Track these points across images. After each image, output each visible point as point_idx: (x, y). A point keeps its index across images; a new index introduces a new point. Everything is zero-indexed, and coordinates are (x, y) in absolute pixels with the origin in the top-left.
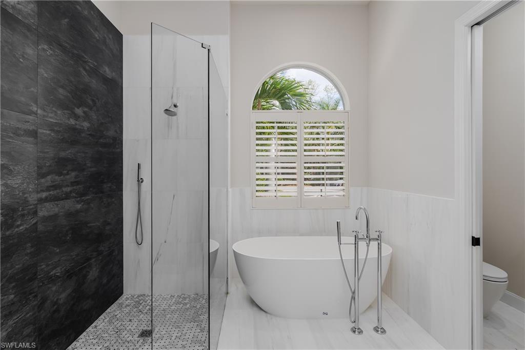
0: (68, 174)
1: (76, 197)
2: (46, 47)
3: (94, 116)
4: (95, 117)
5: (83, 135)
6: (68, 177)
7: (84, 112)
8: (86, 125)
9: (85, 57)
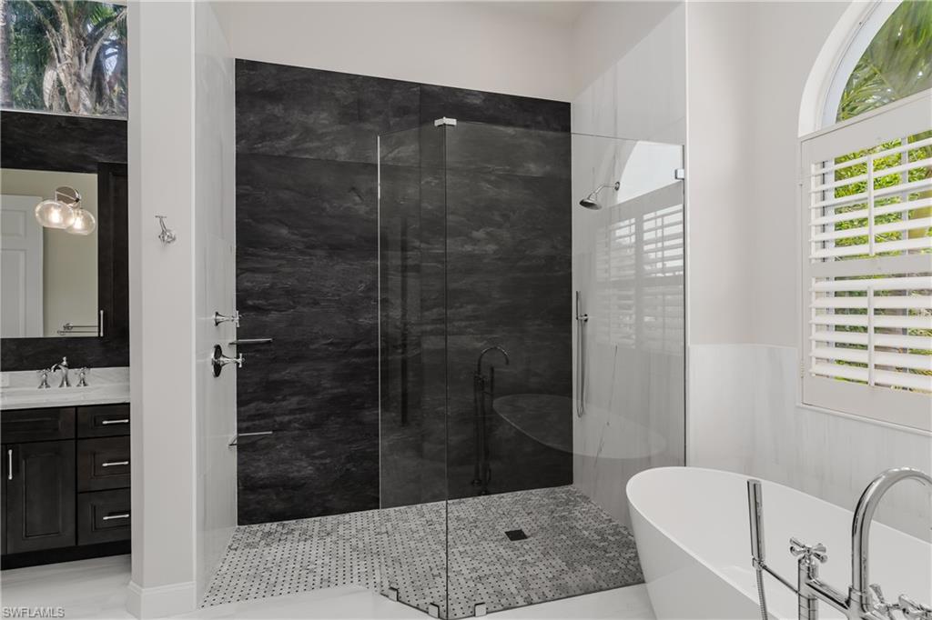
0: (461, 307)
1: (473, 334)
2: (429, 179)
3: (505, 234)
4: (508, 236)
5: (486, 261)
6: (462, 310)
7: (488, 233)
8: (491, 248)
9: (489, 166)
